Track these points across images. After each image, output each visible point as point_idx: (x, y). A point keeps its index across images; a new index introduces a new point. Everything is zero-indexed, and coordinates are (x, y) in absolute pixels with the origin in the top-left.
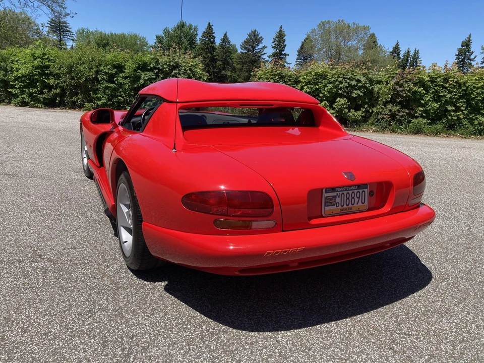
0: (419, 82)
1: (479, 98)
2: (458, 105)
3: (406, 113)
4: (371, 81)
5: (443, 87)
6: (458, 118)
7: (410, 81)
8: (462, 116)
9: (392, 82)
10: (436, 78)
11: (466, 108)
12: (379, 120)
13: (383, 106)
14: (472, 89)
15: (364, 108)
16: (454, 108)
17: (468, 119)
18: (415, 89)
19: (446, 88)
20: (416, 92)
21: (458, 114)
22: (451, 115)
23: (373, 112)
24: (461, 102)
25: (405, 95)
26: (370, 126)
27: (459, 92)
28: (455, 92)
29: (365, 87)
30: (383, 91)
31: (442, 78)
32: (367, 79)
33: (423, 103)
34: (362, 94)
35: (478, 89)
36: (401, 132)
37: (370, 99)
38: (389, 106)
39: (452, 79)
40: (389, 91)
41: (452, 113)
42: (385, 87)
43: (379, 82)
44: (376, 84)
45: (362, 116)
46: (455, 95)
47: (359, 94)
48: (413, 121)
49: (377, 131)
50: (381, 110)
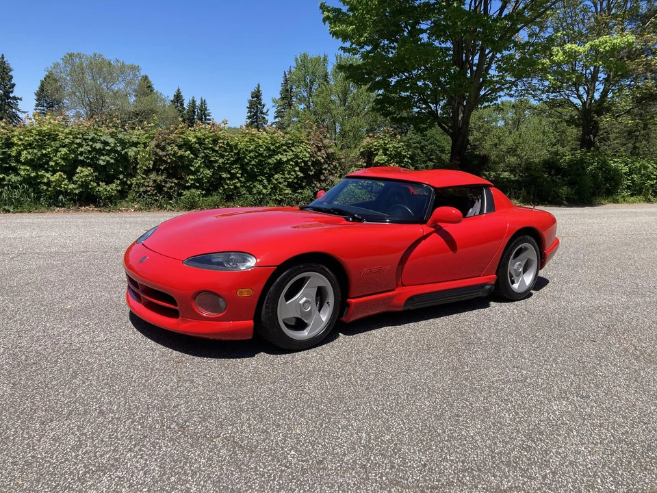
0: (185, 144)
1: (253, 163)
2: (232, 171)
3: (175, 183)
4: (123, 143)
5: (214, 150)
6: (235, 187)
7: (173, 143)
8: (239, 185)
9: (153, 144)
10: (204, 139)
11: (242, 174)
12: (141, 194)
13: (144, 176)
14: (244, 153)
15: (118, 179)
16: (229, 176)
17: (246, 187)
18: (180, 153)
19: (217, 151)
20: (182, 157)
21: (234, 181)
22: (227, 184)
23: (132, 184)
24: (236, 168)
25: (169, 161)
26: (130, 203)
27: (232, 157)
28: (227, 156)
29: (116, 152)
30: (142, 155)
31: (211, 139)
32: (117, 140)
33: (193, 170)
34: (112, 161)
35: (250, 152)
36: (171, 208)
37: (126, 168)
38: (152, 176)
39: (222, 141)
40: (149, 155)
41: (228, 182)
42: (143, 151)
43: (135, 144)
44: (131, 146)
45: (117, 190)
46: (228, 160)
47: (108, 161)
48: (184, 193)
49: (140, 210)
50: (142, 181)
